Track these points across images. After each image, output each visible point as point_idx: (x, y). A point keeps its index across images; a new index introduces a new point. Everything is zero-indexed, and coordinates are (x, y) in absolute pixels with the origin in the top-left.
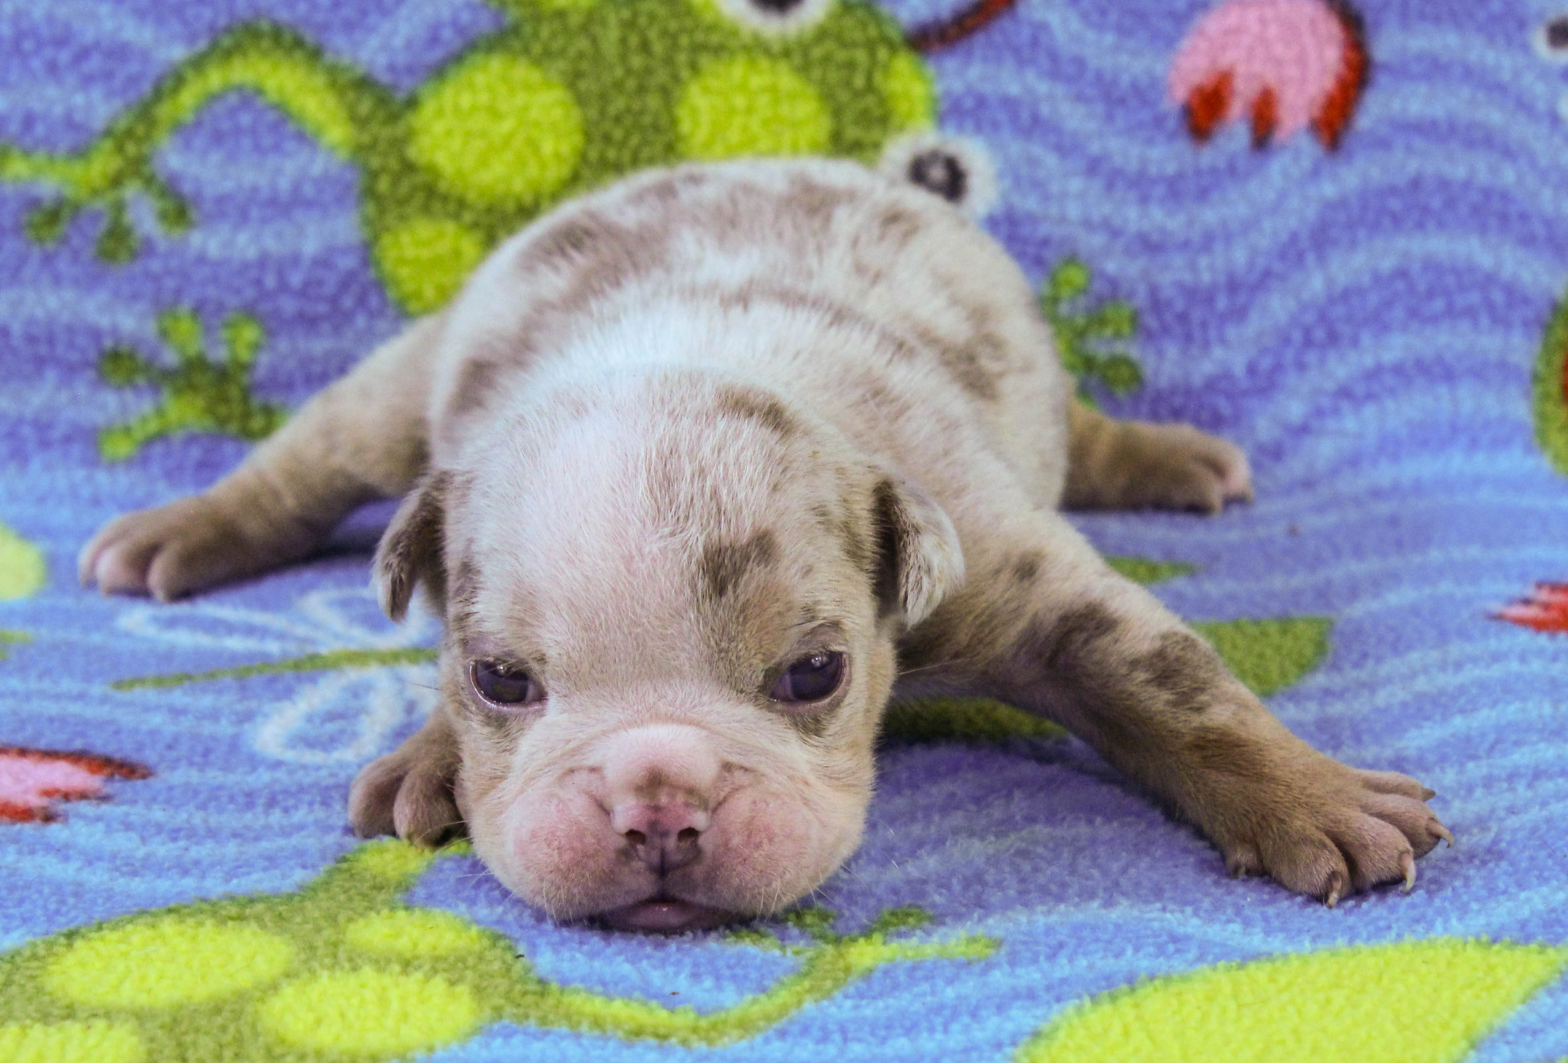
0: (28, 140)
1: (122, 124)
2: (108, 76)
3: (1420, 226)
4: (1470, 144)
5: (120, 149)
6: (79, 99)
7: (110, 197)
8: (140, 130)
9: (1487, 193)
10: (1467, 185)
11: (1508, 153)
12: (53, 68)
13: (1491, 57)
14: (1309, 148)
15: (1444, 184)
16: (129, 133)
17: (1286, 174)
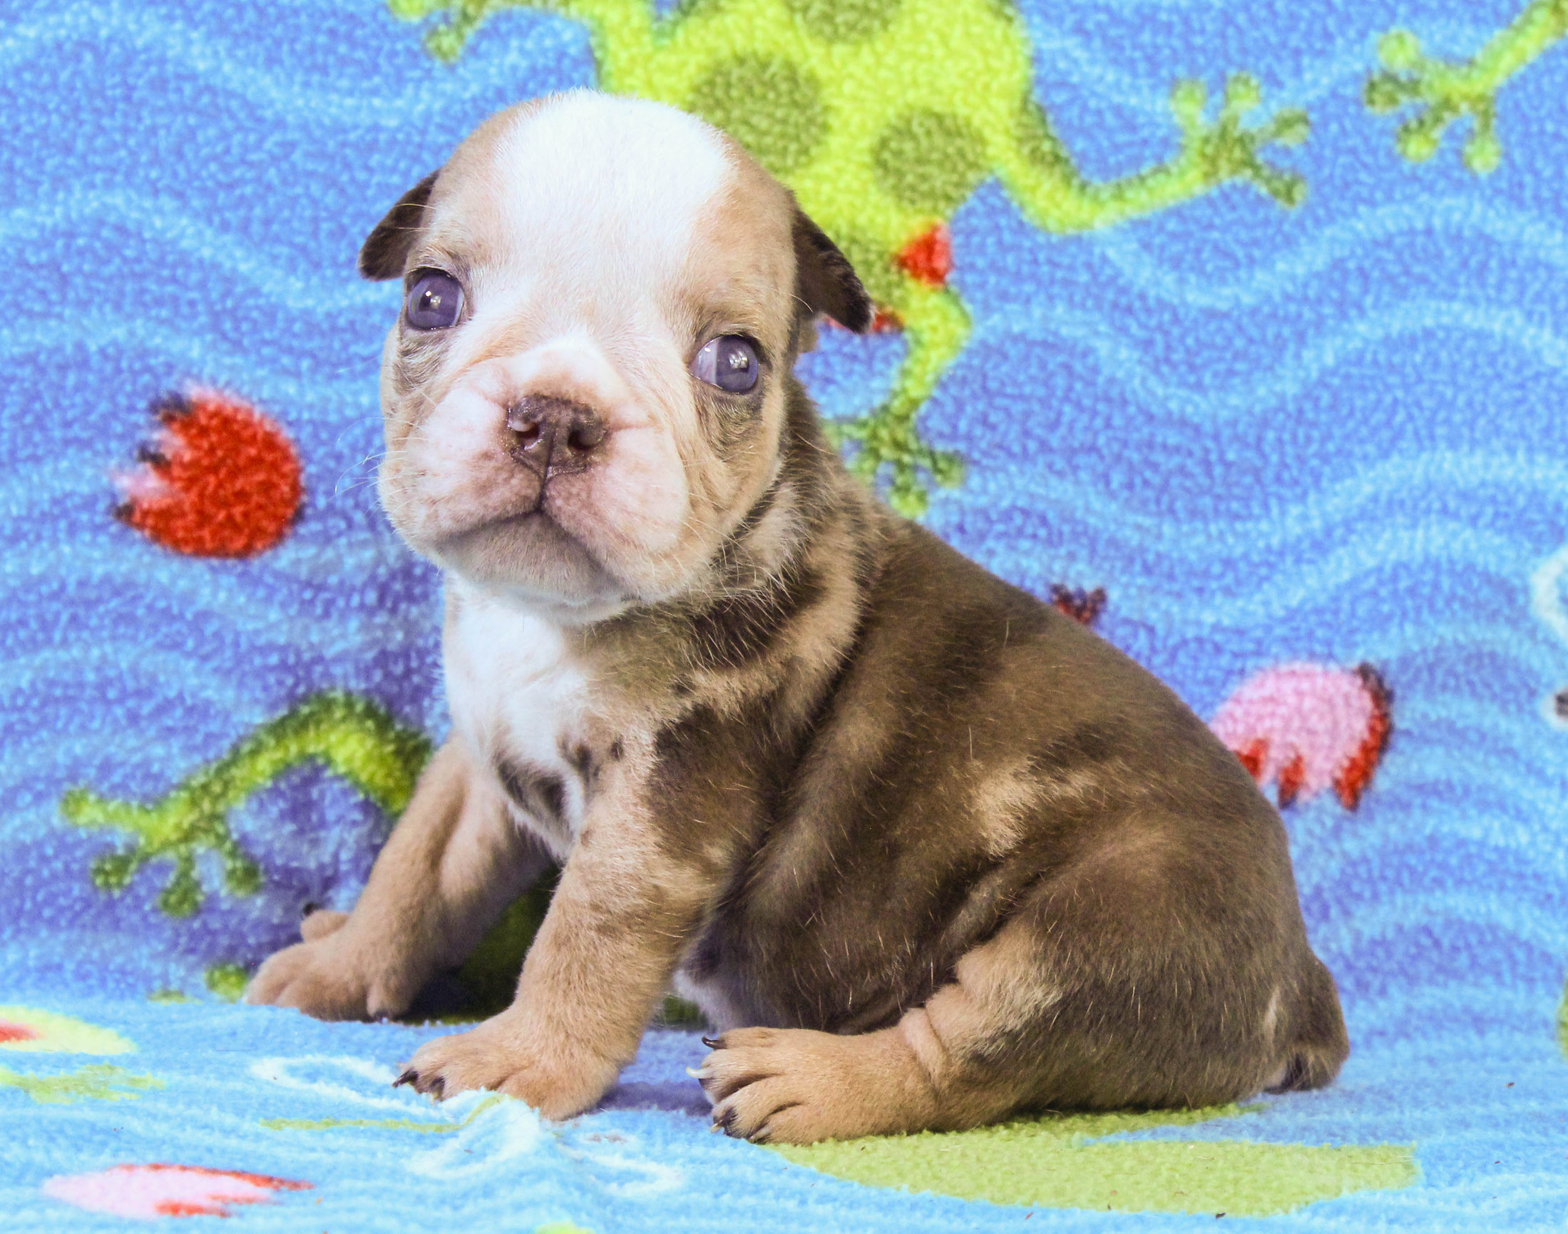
0: (105, 787)
1: (199, 780)
2: (189, 730)
3: (1439, 882)
4: (1484, 806)
5: (194, 803)
6: (158, 750)
7: (183, 849)
8: (217, 788)
9: (1502, 852)
10: (1482, 844)
11: (1521, 816)
12: (134, 718)
13: (1504, 724)
14: (1333, 807)
15: (1462, 843)
16: (205, 787)
17: (1310, 832)
